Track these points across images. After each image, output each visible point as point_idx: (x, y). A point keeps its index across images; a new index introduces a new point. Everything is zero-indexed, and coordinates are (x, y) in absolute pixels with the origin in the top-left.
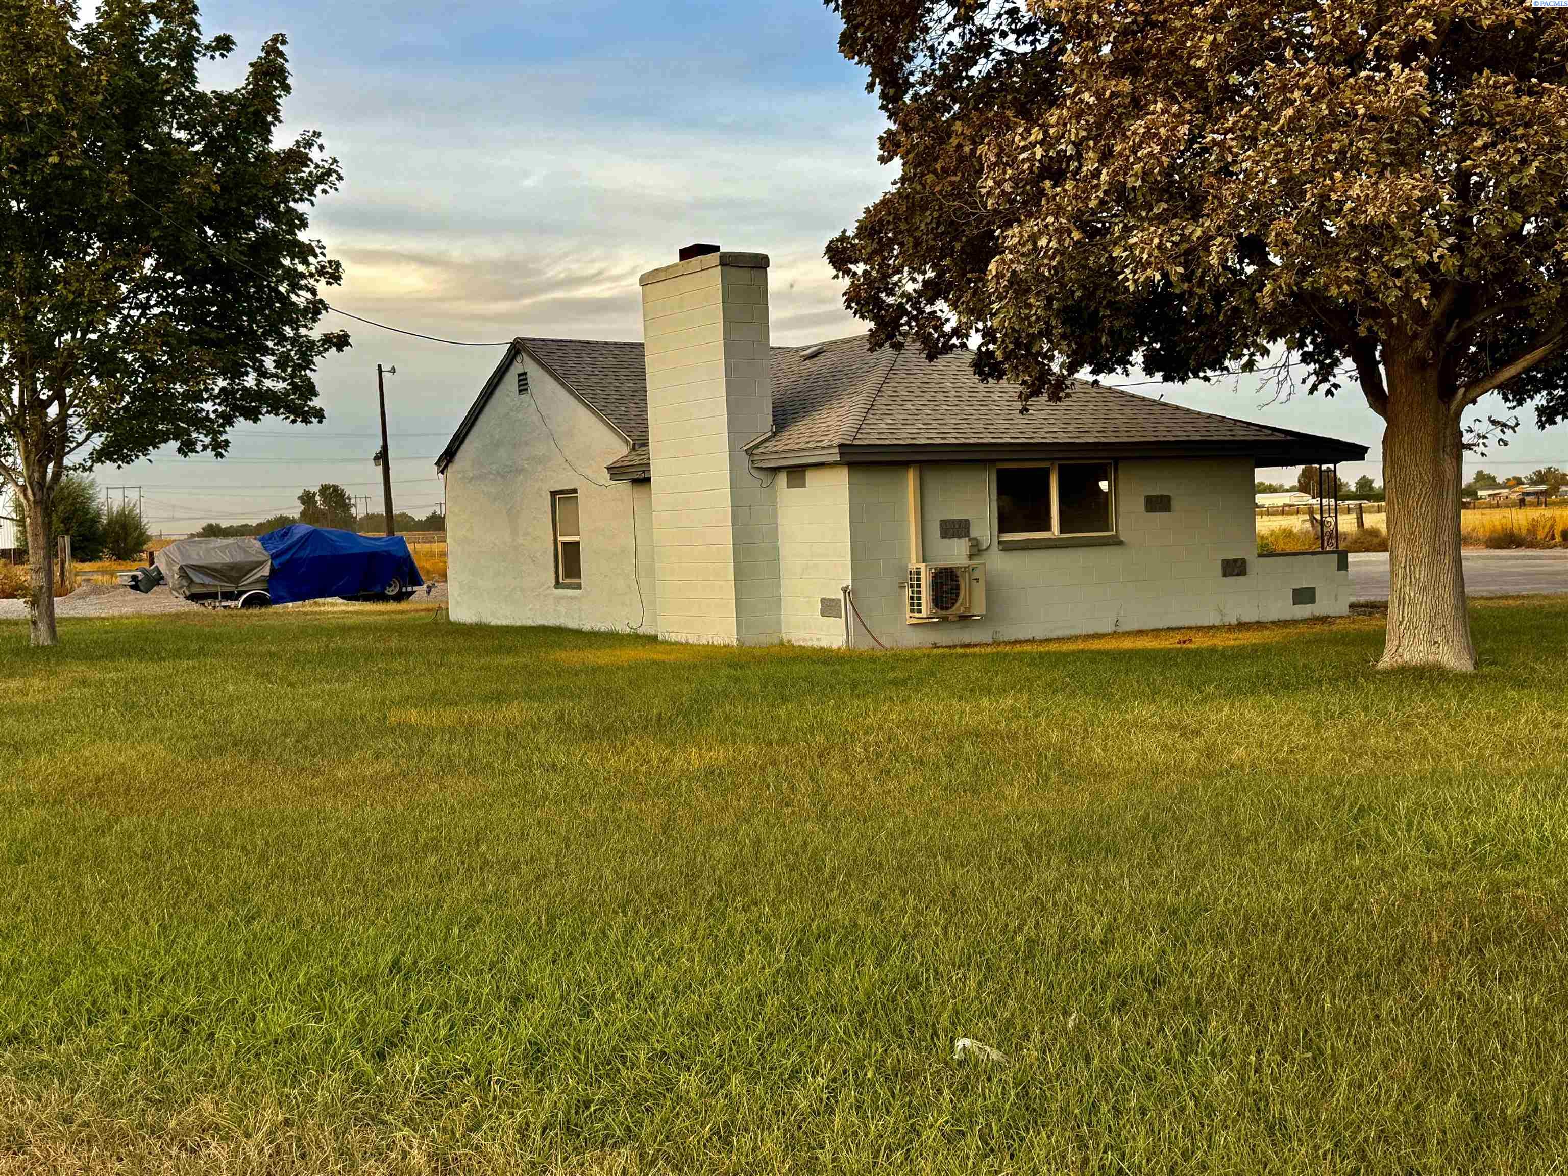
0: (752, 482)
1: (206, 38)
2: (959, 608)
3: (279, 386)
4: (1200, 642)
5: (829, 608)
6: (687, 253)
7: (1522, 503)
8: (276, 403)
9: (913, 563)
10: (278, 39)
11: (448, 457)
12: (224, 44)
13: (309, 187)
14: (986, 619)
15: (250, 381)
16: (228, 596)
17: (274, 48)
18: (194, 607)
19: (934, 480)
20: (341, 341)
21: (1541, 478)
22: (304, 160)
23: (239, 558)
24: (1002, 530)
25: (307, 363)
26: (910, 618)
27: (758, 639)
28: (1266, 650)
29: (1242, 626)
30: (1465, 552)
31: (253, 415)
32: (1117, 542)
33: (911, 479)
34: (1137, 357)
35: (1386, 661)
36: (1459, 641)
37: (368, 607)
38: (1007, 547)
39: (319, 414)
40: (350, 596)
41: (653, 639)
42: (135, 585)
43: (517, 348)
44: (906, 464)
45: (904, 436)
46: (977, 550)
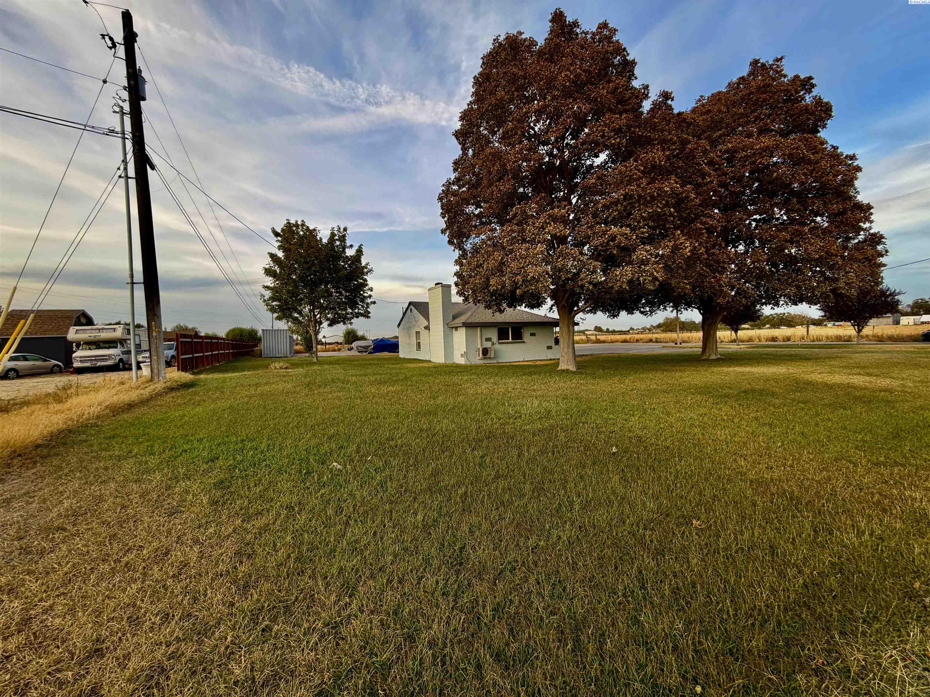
0: (447, 330)
1: (348, 245)
2: (488, 356)
3: (362, 312)
4: (538, 363)
5: (462, 356)
6: (436, 284)
7: (638, 333)
8: (362, 315)
9: (479, 346)
10: (361, 245)
11: (399, 325)
12: (351, 246)
13: (367, 273)
14: (494, 358)
15: (356, 311)
16: (365, 352)
17: (360, 247)
18: (360, 354)
19: (484, 329)
20: (374, 303)
21: (643, 328)
22: (366, 268)
23: (367, 344)
24: (499, 339)
25: (368, 307)
26: (479, 358)
27: (449, 362)
28: (546, 365)
29: (551, 360)
30: (576, 345)
31: (357, 317)
32: (524, 342)
33: (479, 329)
34: (524, 305)
35: (559, 368)
36: (573, 364)
37: (392, 354)
38: (500, 343)
39: (369, 317)
40: (389, 352)
41: (430, 361)
42: (348, 349)
43: (410, 303)
44: (478, 326)
45: (477, 321)
46: (493, 344)
